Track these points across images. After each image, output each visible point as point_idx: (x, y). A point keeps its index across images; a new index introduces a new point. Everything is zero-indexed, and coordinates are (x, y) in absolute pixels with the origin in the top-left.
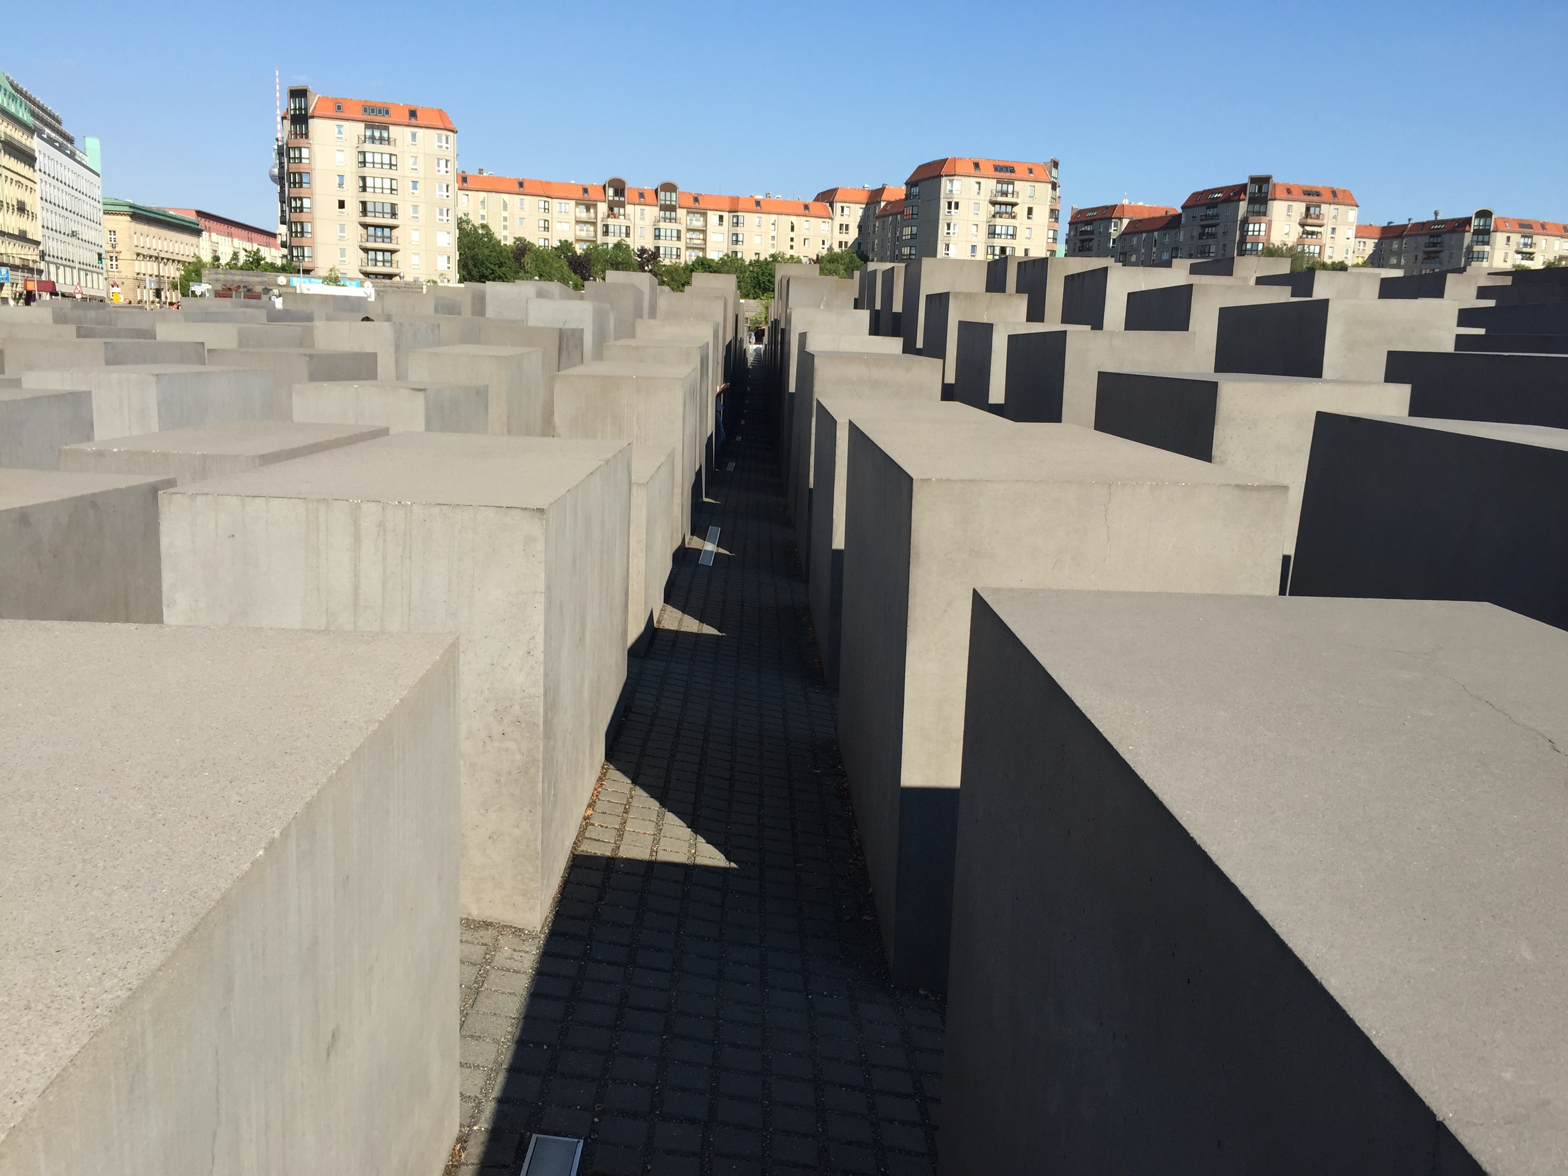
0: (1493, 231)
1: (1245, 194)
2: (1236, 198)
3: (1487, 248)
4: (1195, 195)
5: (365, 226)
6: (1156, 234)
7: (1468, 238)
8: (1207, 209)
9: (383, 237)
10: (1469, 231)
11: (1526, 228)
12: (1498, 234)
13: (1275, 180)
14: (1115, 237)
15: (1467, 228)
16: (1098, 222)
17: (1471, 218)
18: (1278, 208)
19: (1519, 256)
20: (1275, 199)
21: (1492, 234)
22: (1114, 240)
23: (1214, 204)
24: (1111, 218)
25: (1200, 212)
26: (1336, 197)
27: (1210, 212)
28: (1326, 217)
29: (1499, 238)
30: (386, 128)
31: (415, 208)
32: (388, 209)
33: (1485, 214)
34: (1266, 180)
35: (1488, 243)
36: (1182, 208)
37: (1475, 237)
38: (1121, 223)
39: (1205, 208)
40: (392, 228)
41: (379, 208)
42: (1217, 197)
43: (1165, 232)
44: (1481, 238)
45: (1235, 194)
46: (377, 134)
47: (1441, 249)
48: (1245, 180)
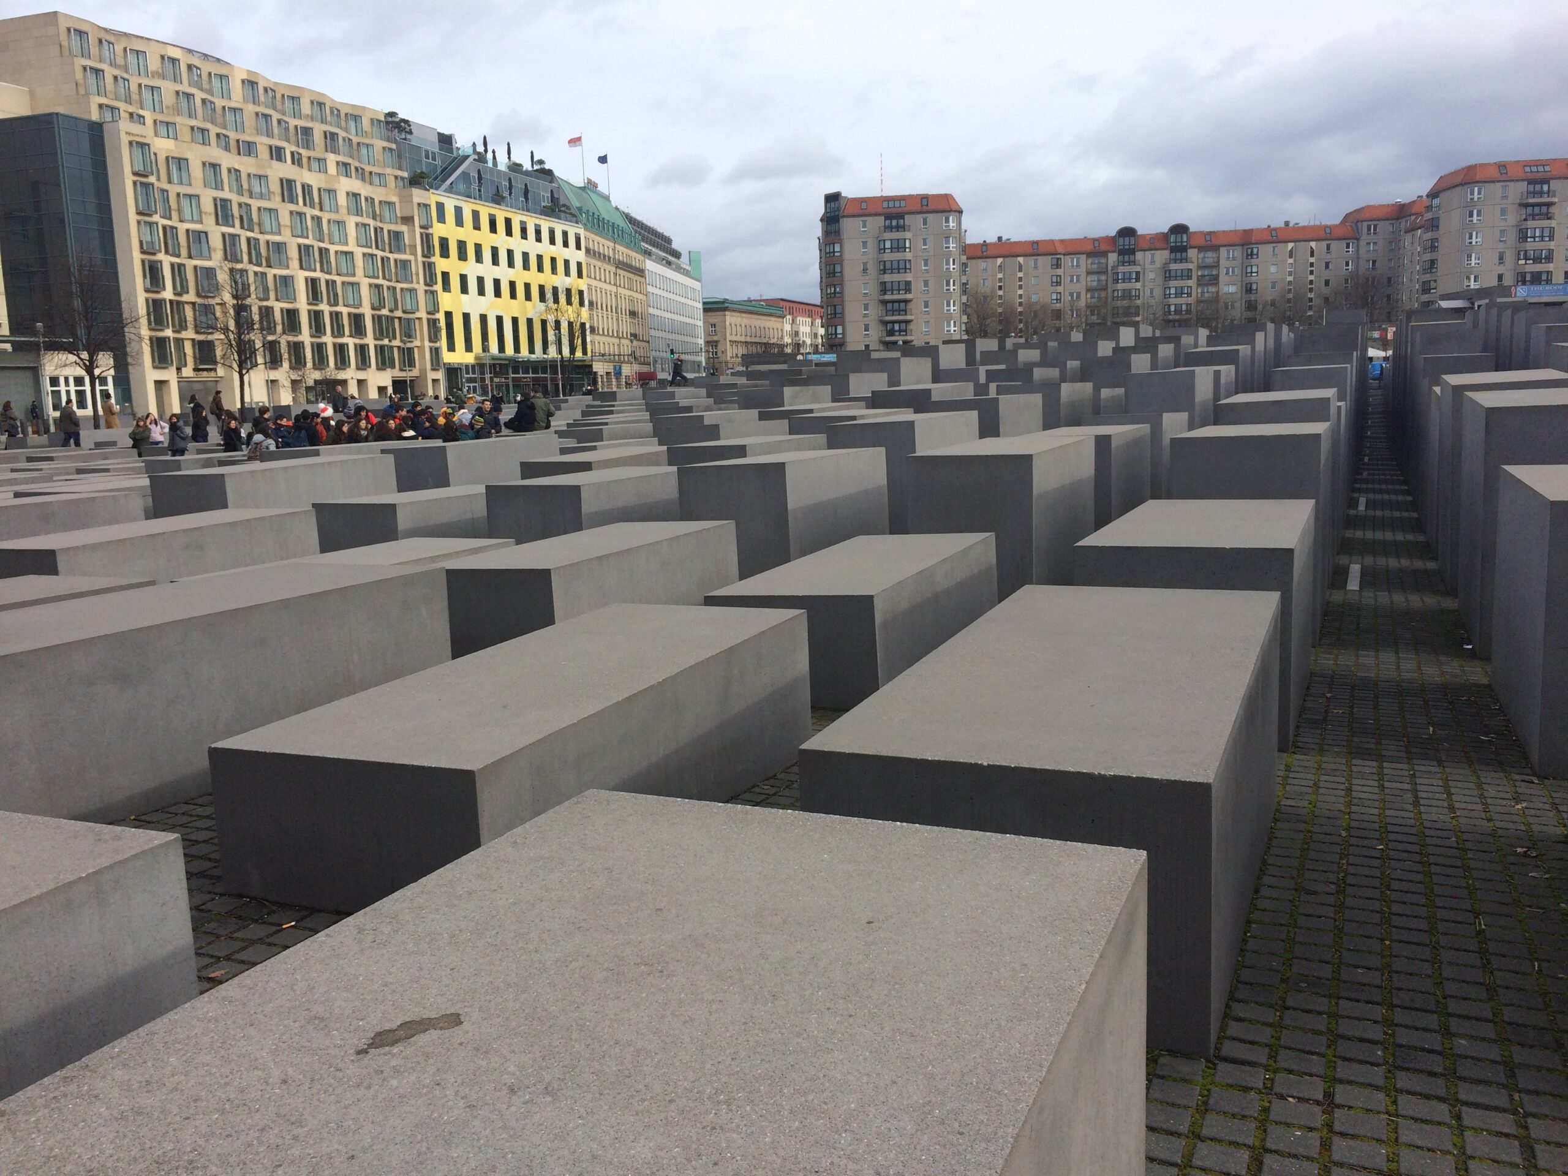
5: (885, 303)
9: (899, 311)
30: (902, 217)
31: (926, 283)
32: (902, 286)
40: (906, 301)
41: (895, 287)
46: (894, 223)
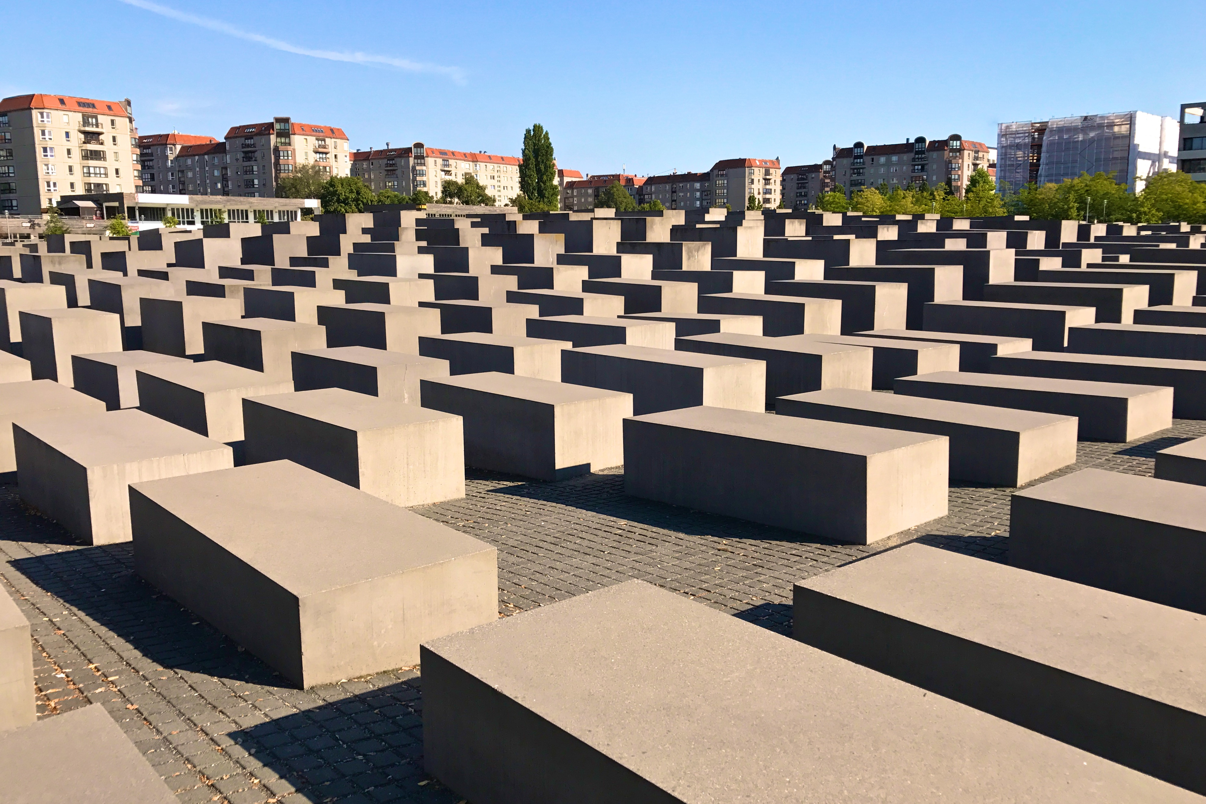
0: (426, 157)
1: (273, 130)
2: (267, 132)
3: (424, 168)
4: (233, 129)
6: (206, 157)
7: (412, 161)
8: (245, 139)
10: (412, 157)
11: (445, 155)
12: (429, 159)
13: (292, 121)
14: (172, 159)
15: (410, 155)
16: (156, 147)
17: (411, 148)
18: (298, 141)
19: (443, 173)
20: (294, 134)
21: (426, 159)
22: (171, 160)
23: (250, 137)
24: (166, 144)
25: (239, 142)
26: (334, 133)
27: (249, 142)
28: (330, 146)
29: (430, 161)
33: (419, 146)
34: (286, 120)
35: (424, 165)
36: (226, 138)
37: (416, 161)
38: (175, 148)
39: (243, 139)
42: (252, 131)
43: (213, 156)
44: (419, 161)
45: (265, 130)
47: (396, 168)
48: (272, 120)
